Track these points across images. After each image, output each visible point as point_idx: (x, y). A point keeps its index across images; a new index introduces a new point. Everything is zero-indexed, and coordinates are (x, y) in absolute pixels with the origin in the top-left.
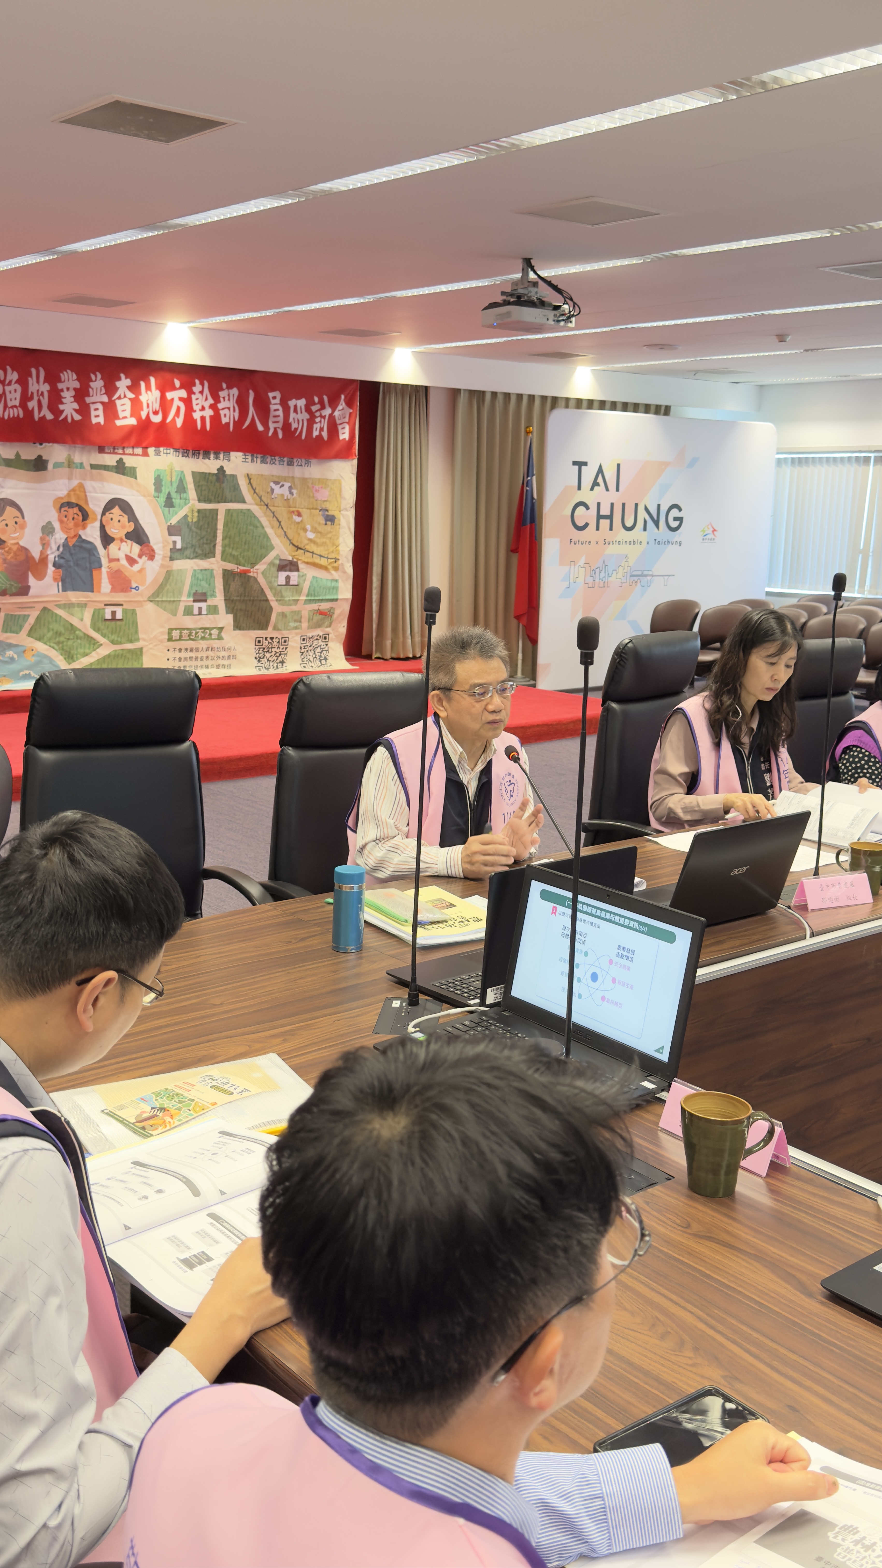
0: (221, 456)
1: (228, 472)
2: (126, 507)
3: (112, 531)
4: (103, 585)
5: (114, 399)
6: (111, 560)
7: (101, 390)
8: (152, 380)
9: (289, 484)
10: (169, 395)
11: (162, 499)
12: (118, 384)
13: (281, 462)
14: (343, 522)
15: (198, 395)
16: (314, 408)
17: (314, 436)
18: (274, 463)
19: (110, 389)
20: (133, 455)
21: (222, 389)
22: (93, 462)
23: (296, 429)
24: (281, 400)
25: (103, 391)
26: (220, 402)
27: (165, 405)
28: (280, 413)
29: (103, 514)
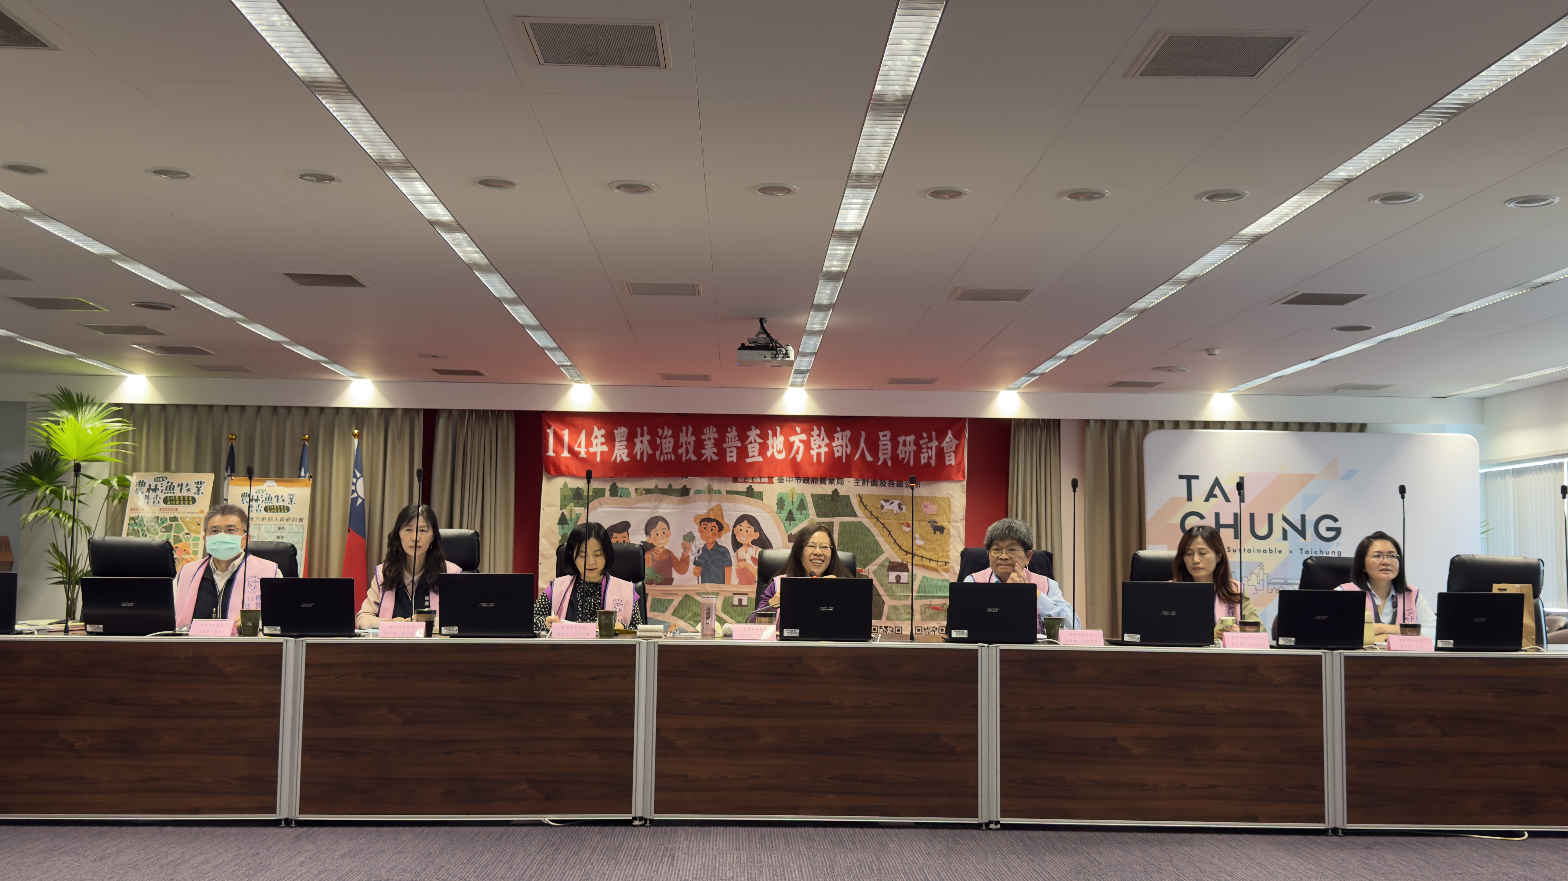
0: (836, 481)
1: (841, 494)
2: (753, 521)
3: (740, 539)
4: (732, 579)
5: (746, 443)
6: (739, 560)
7: (735, 438)
8: (778, 429)
9: (899, 502)
10: (792, 439)
11: (784, 514)
12: (749, 433)
13: (891, 484)
14: (953, 531)
15: (816, 437)
16: (922, 442)
17: (923, 464)
18: (884, 485)
19: (743, 437)
20: (761, 483)
21: (837, 432)
22: (729, 489)
23: (903, 459)
24: (891, 437)
25: (737, 438)
26: (834, 441)
27: (789, 446)
28: (889, 446)
29: (735, 526)
